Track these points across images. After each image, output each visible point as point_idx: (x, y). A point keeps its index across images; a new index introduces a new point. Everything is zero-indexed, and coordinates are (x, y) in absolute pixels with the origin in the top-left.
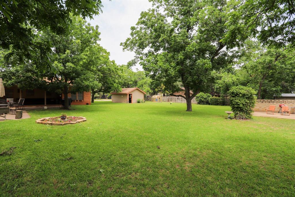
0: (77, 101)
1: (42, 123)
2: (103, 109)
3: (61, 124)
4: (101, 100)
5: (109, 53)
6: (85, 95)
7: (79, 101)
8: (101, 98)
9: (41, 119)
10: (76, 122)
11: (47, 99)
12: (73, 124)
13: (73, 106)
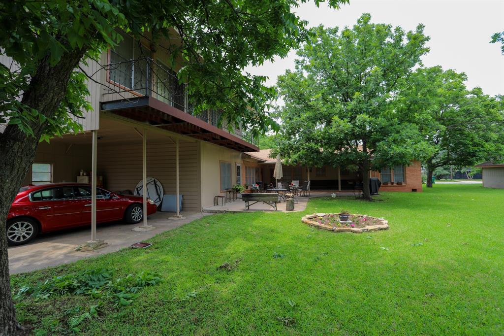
0: (392, 183)
1: (307, 223)
2: (447, 203)
3: (333, 231)
4: (451, 183)
5: (463, 74)
6: (407, 172)
7: (397, 184)
8: (455, 178)
9: (310, 216)
10: (364, 228)
11: (341, 181)
12: (355, 232)
13: (382, 194)
